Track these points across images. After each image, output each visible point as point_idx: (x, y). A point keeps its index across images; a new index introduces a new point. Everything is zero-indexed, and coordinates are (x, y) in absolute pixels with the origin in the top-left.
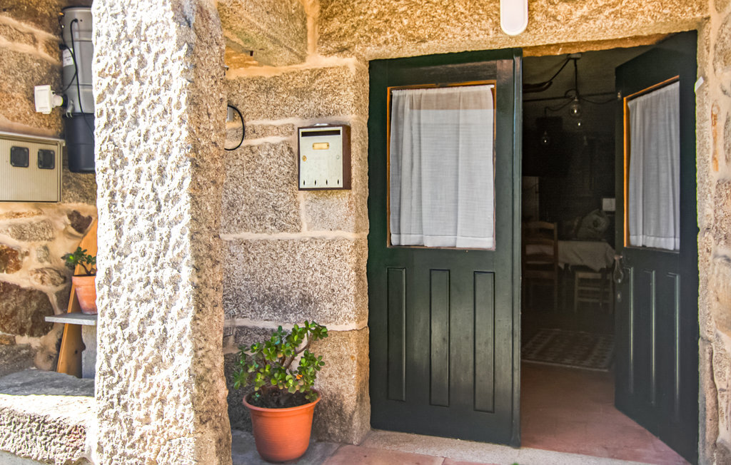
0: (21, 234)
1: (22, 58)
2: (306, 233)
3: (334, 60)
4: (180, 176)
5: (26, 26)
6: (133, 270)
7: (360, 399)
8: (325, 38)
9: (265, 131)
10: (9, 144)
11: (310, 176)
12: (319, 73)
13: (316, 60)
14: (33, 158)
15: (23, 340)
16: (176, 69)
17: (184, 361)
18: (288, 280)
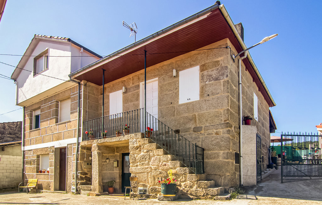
0: (88, 171)
1: (88, 154)
2: (115, 171)
3: (117, 154)
4: (98, 166)
5: (89, 151)
6: (95, 173)
7: (120, 188)
8: (117, 151)
9: (111, 161)
10: (87, 163)
11: (114, 166)
12: (116, 155)
13: (116, 154)
14: (89, 164)
15: (88, 182)
16: (97, 158)
17: (98, 180)
18: (113, 176)
